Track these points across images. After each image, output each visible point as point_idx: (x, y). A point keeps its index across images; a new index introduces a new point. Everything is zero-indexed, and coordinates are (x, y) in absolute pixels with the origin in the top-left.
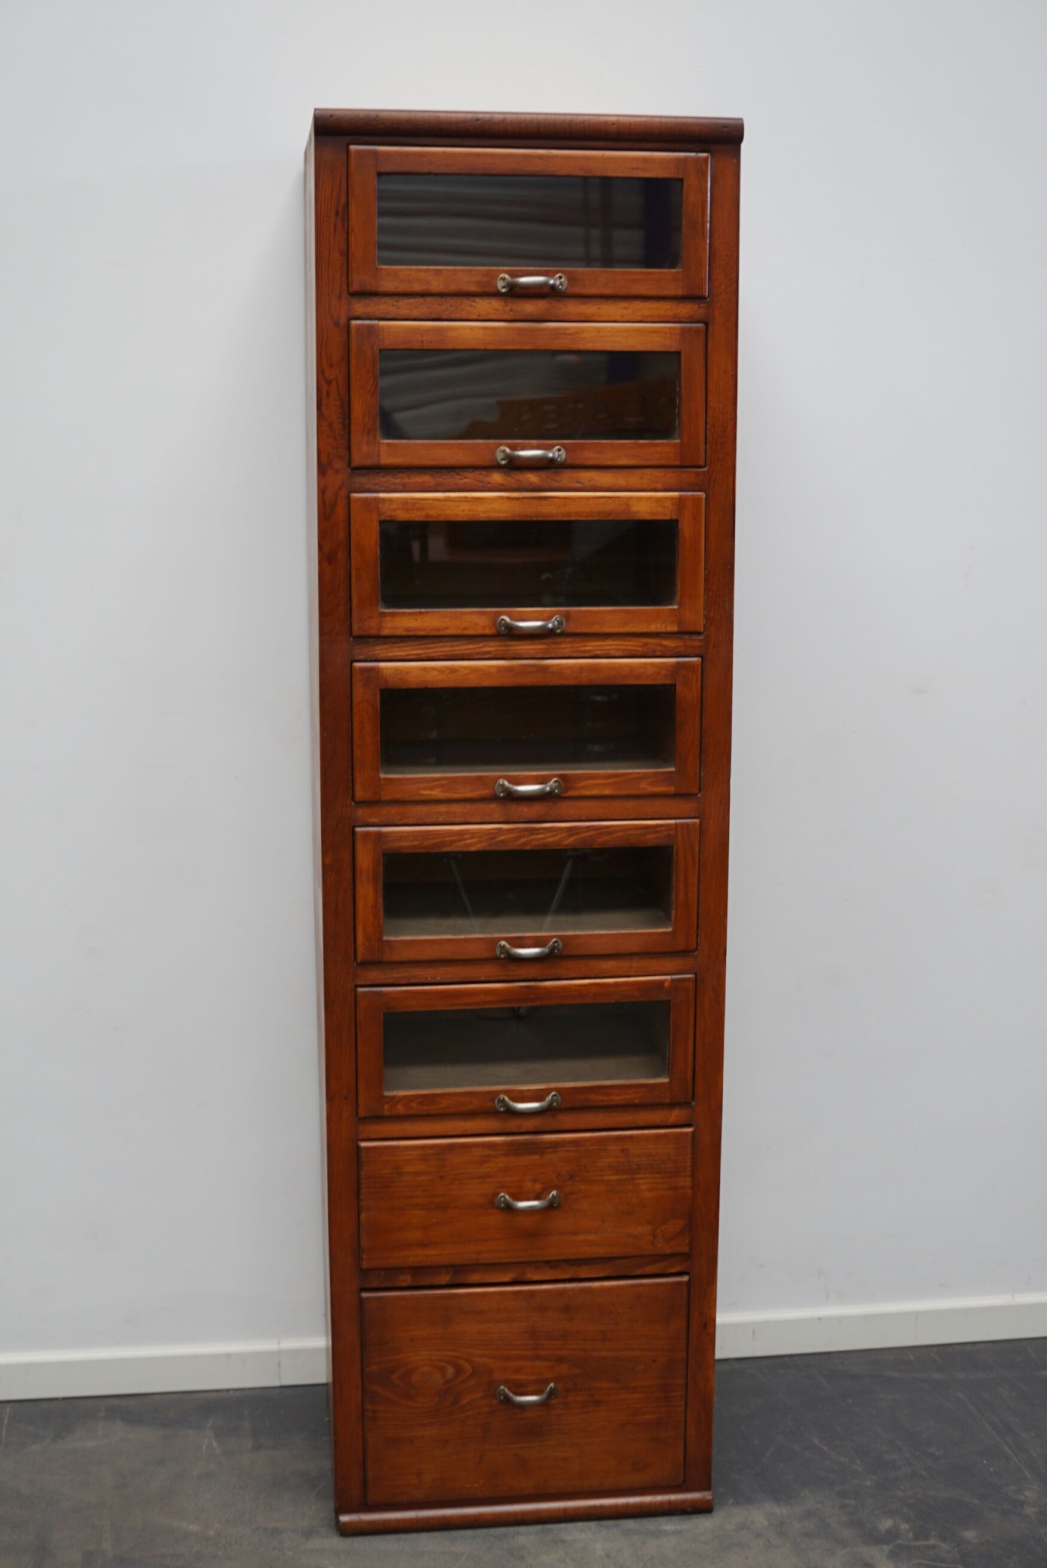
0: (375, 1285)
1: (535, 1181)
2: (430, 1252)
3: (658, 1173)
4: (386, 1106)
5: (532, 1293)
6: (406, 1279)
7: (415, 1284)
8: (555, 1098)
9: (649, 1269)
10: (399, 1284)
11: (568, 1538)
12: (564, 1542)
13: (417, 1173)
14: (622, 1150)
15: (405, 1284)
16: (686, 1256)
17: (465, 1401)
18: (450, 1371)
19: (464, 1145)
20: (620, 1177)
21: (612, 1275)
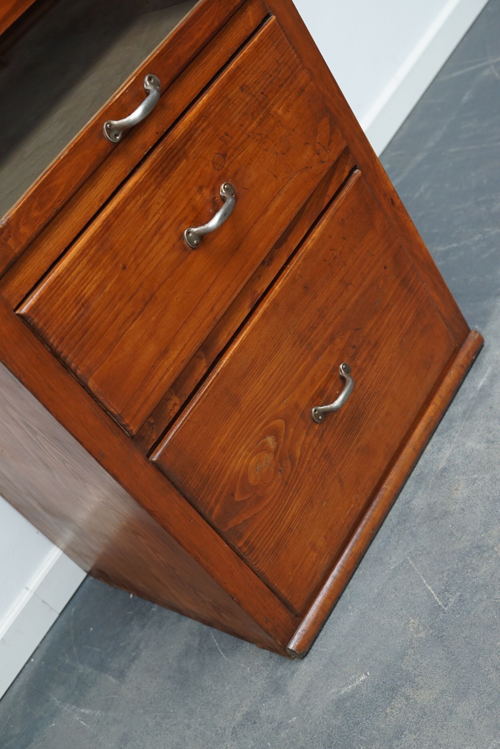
0: (155, 437)
1: (201, 188)
2: (174, 354)
3: (281, 86)
4: (11, 242)
5: (275, 304)
6: (176, 402)
7: (184, 399)
8: (152, 81)
9: (331, 192)
10: (173, 415)
11: (443, 464)
12: (444, 469)
13: (101, 287)
14: (242, 89)
15: (177, 408)
16: (346, 152)
17: (298, 453)
18: (270, 440)
19: (116, 213)
20: (258, 119)
21: (313, 221)
